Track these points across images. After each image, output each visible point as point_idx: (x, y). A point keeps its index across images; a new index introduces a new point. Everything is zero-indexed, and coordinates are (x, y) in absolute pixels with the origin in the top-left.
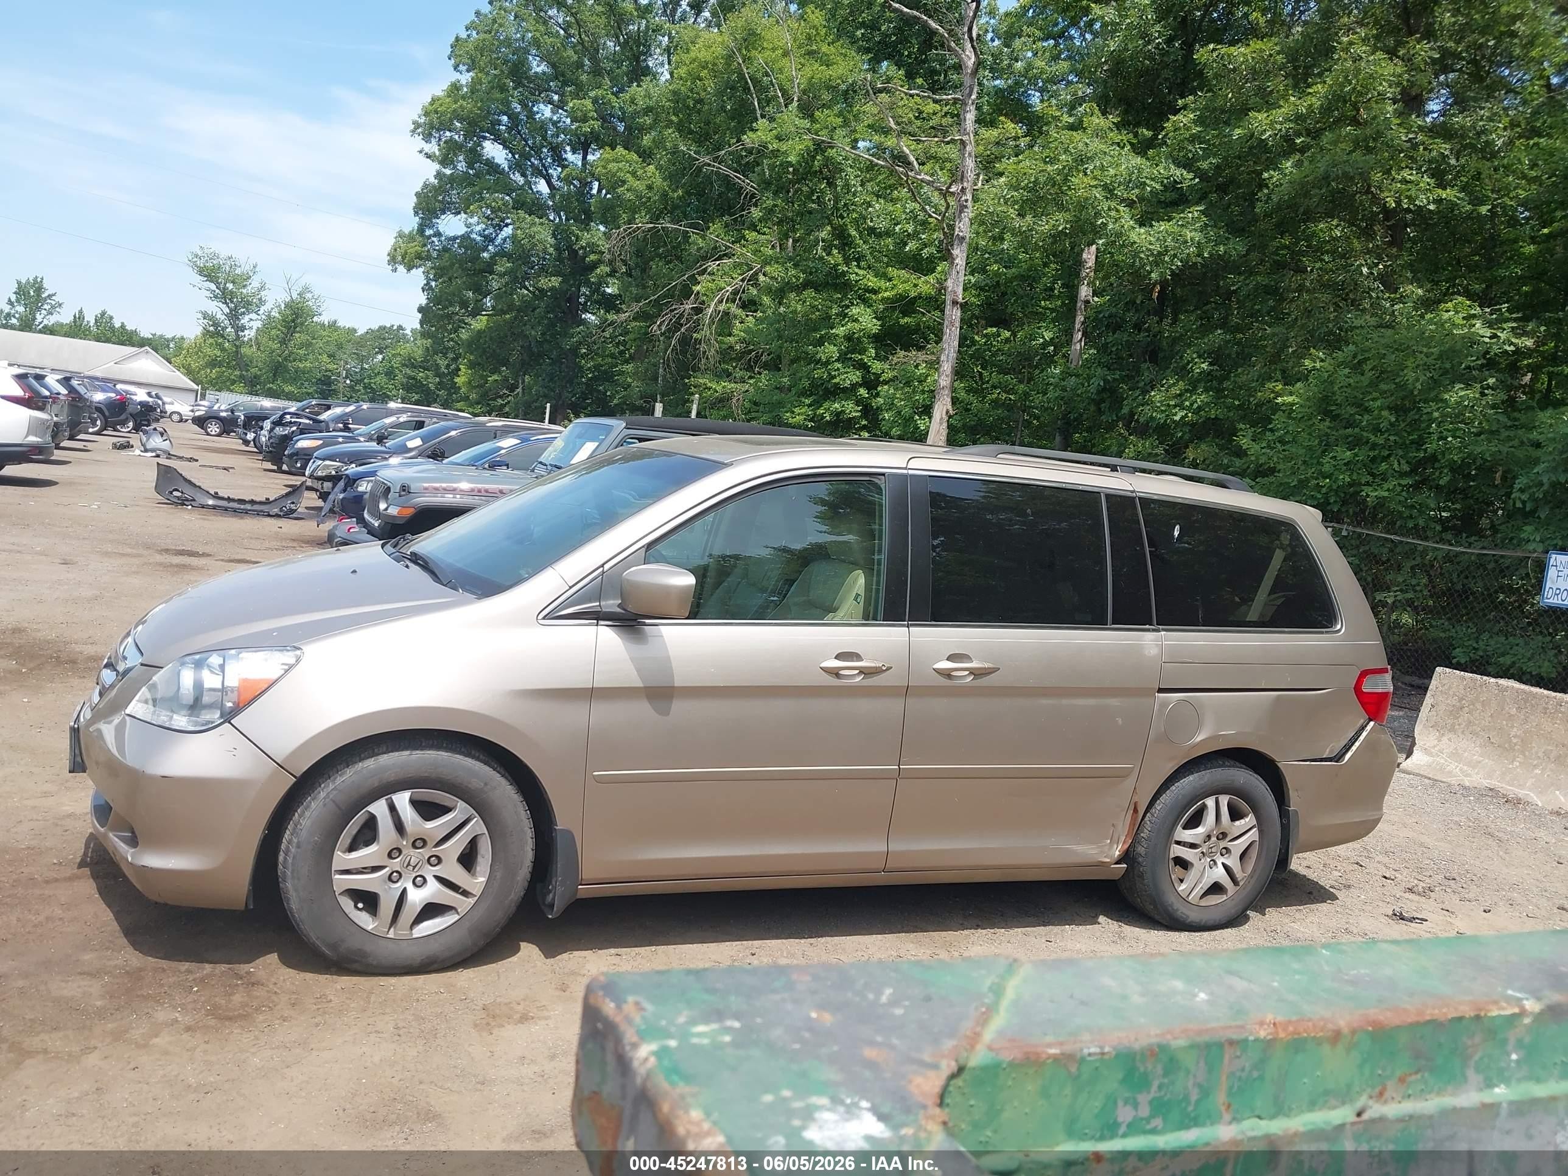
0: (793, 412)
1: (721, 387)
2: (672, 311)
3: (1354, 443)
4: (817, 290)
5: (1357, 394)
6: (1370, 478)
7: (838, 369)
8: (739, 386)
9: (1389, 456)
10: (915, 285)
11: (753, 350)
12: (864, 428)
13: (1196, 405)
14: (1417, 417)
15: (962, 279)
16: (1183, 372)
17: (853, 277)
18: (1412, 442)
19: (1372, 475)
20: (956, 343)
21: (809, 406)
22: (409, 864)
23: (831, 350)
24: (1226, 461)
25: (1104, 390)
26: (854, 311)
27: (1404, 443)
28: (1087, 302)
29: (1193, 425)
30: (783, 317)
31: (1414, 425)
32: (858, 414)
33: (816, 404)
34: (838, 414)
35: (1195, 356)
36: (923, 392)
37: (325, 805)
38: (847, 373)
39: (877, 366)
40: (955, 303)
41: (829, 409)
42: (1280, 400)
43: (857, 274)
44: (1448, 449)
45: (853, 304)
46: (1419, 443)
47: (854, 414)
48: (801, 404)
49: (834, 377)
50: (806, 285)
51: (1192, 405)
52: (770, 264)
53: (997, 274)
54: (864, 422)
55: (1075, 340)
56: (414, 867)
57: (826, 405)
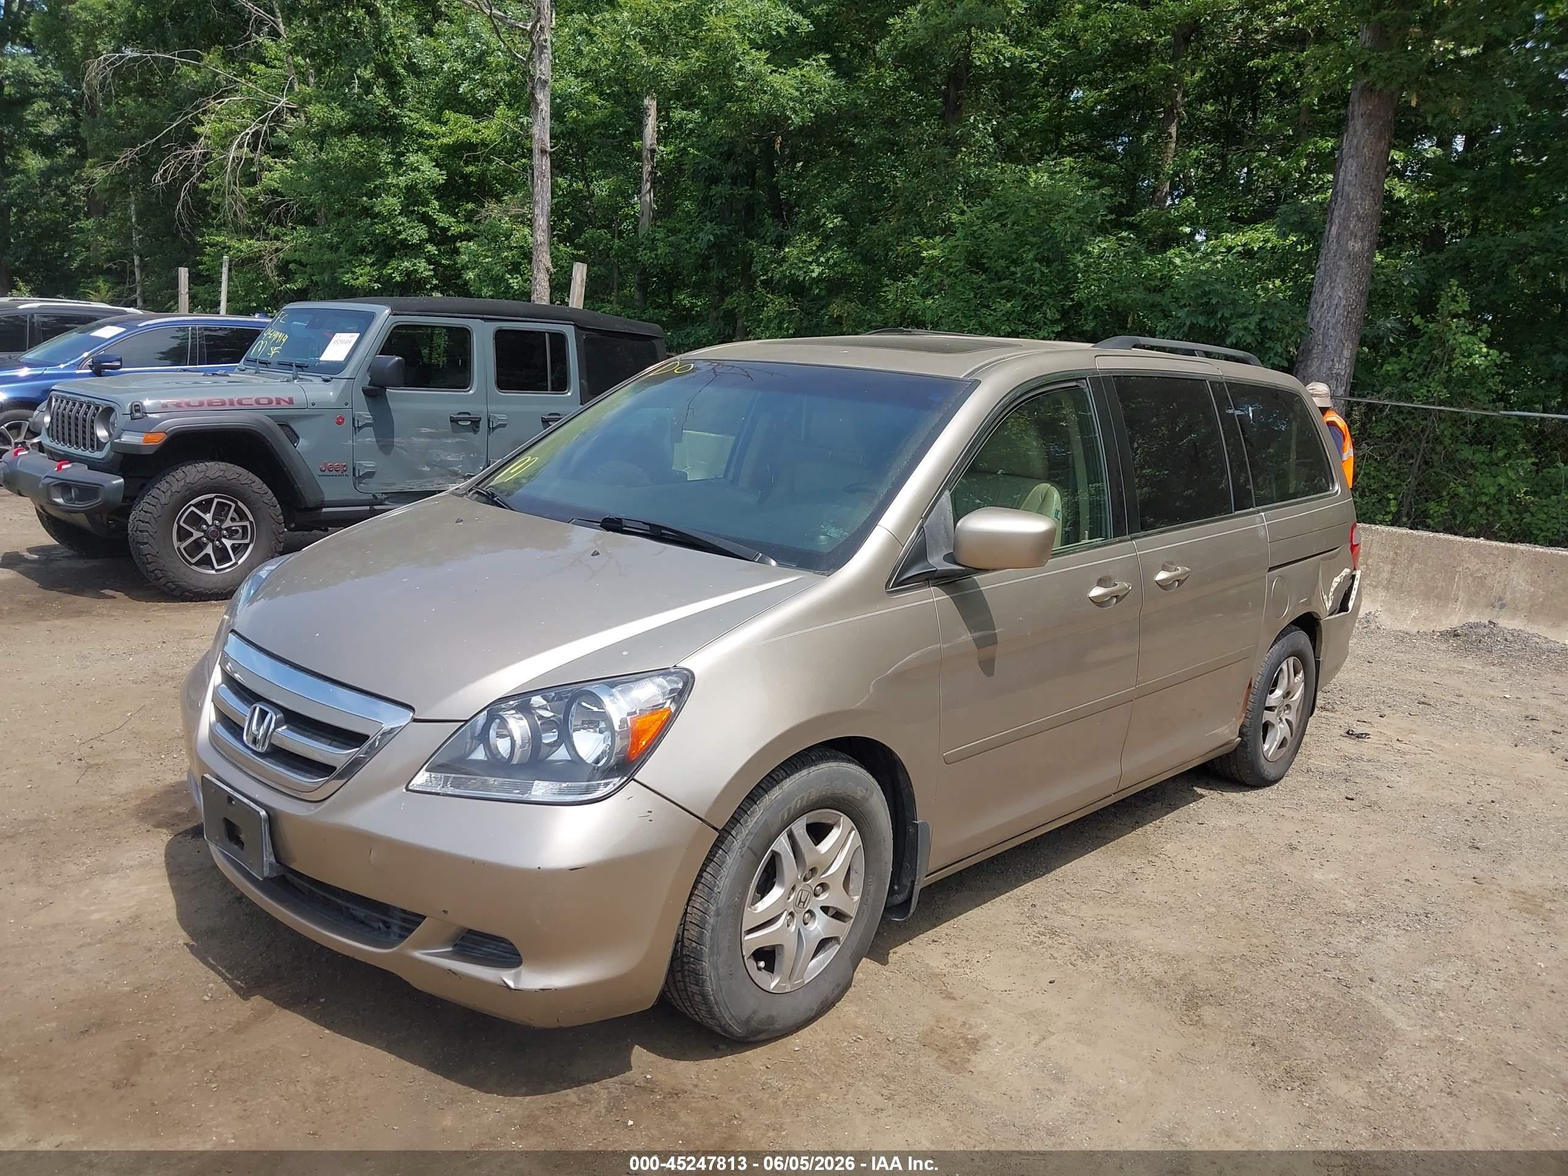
0: (354, 273)
1: (247, 245)
2: (176, 156)
3: (1009, 295)
4: (361, 134)
5: (1005, 247)
6: (1025, 327)
7: (403, 224)
8: (267, 244)
9: (1042, 305)
10: (476, 131)
11: (282, 202)
12: (435, 288)
13: (831, 261)
14: (1060, 268)
15: (548, 126)
16: (814, 226)
17: (406, 120)
18: (1060, 292)
19: (1029, 324)
20: (549, 195)
21: (372, 265)
22: (800, 901)
23: (391, 203)
24: (869, 316)
25: (714, 245)
26: (412, 158)
27: (1053, 293)
28: (653, 151)
29: (829, 280)
30: (325, 165)
31: (1061, 276)
32: (432, 273)
33: (381, 263)
34: (408, 274)
35: (825, 210)
36: (511, 248)
37: (742, 856)
38: (413, 227)
39: (444, 220)
40: (543, 152)
41: (398, 268)
42: (925, 254)
43: (409, 117)
44: (1092, 297)
45: (408, 151)
46: (1067, 292)
47: (427, 273)
48: (362, 264)
49: (400, 232)
50: (351, 128)
51: (827, 260)
52: (309, 103)
53: (575, 120)
54: (435, 282)
55: (644, 192)
56: (804, 903)
57: (394, 263)
